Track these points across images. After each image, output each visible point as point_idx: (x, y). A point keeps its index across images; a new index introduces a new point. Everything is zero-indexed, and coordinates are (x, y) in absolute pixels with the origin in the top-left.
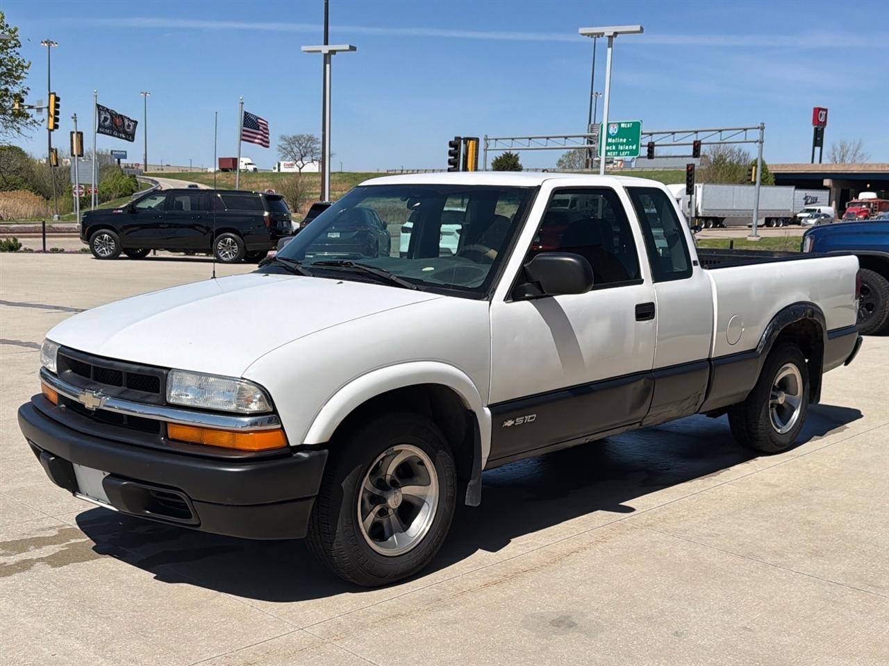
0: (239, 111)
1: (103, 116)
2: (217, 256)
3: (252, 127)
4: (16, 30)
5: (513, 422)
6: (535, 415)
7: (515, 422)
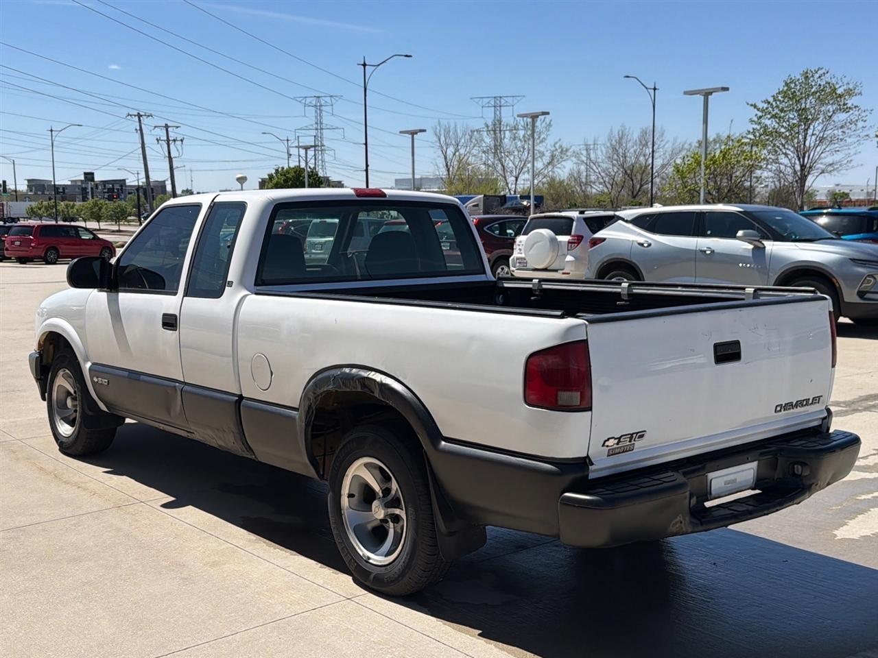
5: (97, 380)
6: (107, 381)
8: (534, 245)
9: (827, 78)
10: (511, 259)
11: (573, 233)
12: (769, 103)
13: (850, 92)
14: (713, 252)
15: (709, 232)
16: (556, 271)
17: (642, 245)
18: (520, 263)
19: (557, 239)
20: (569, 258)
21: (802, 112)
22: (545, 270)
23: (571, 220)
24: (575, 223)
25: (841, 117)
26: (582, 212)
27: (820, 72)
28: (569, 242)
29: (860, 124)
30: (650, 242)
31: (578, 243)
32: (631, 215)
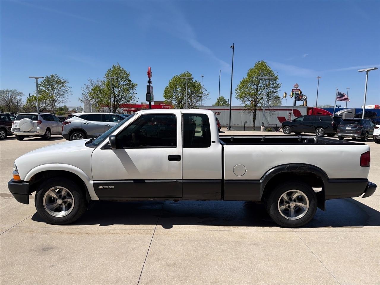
0: (336, 92)
1: (297, 96)
2: (316, 134)
3: (341, 96)
4: (277, 76)
5: (103, 187)
6: (113, 186)
7: (104, 187)
8: (24, 123)
9: (58, 78)
10: (12, 128)
11: (38, 120)
12: (42, 82)
13: (65, 82)
14: (110, 126)
15: (107, 120)
16: (34, 132)
17: (85, 124)
18: (16, 130)
19: (32, 122)
20: (38, 128)
21: (52, 86)
22: (29, 132)
23: (36, 116)
24: (38, 117)
25: (63, 88)
26: (39, 113)
27: (56, 76)
28: (37, 123)
29: (69, 91)
30: (88, 123)
31: (41, 123)
32: (78, 115)
